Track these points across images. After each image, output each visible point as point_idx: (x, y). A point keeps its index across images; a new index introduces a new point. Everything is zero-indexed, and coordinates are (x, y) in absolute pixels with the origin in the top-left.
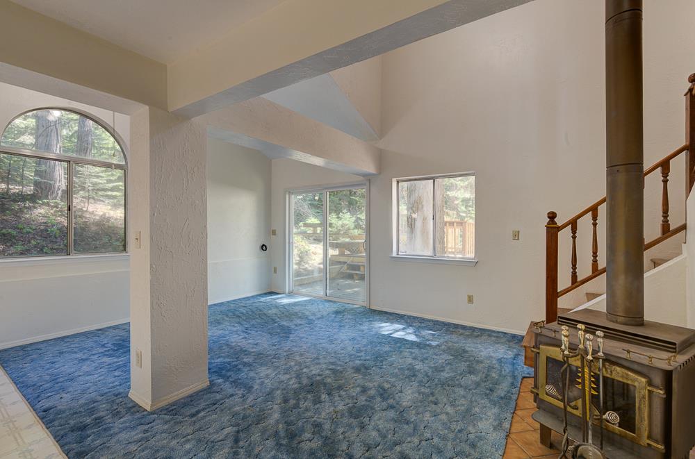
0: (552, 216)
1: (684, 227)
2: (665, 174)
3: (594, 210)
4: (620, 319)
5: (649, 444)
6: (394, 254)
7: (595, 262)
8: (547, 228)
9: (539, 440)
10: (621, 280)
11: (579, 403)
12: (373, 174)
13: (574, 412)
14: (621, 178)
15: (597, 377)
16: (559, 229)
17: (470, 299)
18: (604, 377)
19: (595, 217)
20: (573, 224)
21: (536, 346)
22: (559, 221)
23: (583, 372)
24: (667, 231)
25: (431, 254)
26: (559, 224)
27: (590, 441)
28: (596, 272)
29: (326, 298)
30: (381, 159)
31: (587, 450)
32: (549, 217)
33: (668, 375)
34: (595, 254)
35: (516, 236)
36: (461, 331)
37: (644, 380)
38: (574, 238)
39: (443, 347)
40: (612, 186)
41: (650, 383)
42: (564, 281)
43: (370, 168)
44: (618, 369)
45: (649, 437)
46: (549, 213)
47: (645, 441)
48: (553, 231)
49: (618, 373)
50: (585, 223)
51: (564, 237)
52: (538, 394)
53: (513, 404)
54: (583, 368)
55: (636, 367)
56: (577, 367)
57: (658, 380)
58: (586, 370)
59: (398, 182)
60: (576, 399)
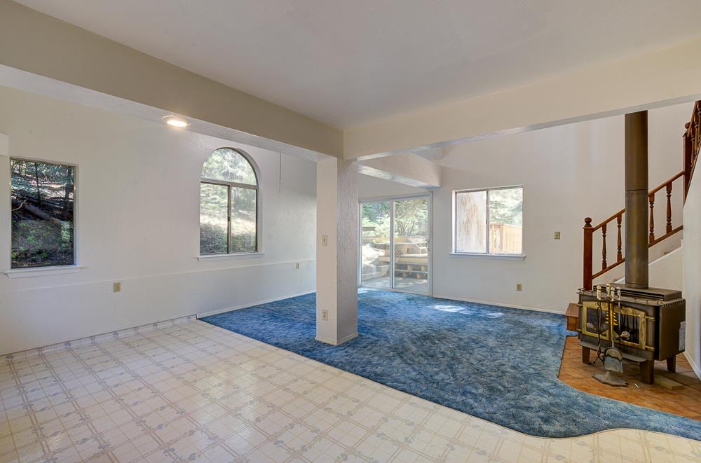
0: (588, 221)
1: (681, 228)
2: (669, 191)
3: (619, 216)
4: (634, 286)
5: (646, 349)
6: (453, 252)
7: (620, 253)
8: (585, 229)
9: (582, 361)
10: (635, 261)
11: (607, 332)
12: (437, 187)
13: (604, 338)
14: (635, 198)
15: (617, 315)
16: (594, 230)
17: (519, 287)
18: (622, 315)
19: (619, 222)
20: (604, 226)
21: (580, 302)
22: (593, 225)
23: (609, 314)
24: (670, 231)
25: (485, 252)
26: (593, 227)
27: (613, 346)
28: (620, 260)
29: (393, 290)
30: (443, 174)
31: (612, 351)
32: (586, 222)
33: (657, 309)
34: (619, 248)
35: (558, 236)
36: (513, 311)
37: (643, 313)
38: (604, 236)
39: (503, 320)
40: (629, 203)
41: (647, 314)
42: (597, 267)
43: (435, 183)
44: (630, 309)
45: (647, 344)
46: (586, 219)
47: (644, 347)
48: (589, 232)
49: (630, 312)
50: (612, 226)
51: (597, 235)
52: (581, 332)
53: (562, 348)
54: (609, 311)
55: (640, 307)
56: (606, 311)
57: (651, 312)
58: (611, 312)
59: (456, 193)
60: (604, 331)
